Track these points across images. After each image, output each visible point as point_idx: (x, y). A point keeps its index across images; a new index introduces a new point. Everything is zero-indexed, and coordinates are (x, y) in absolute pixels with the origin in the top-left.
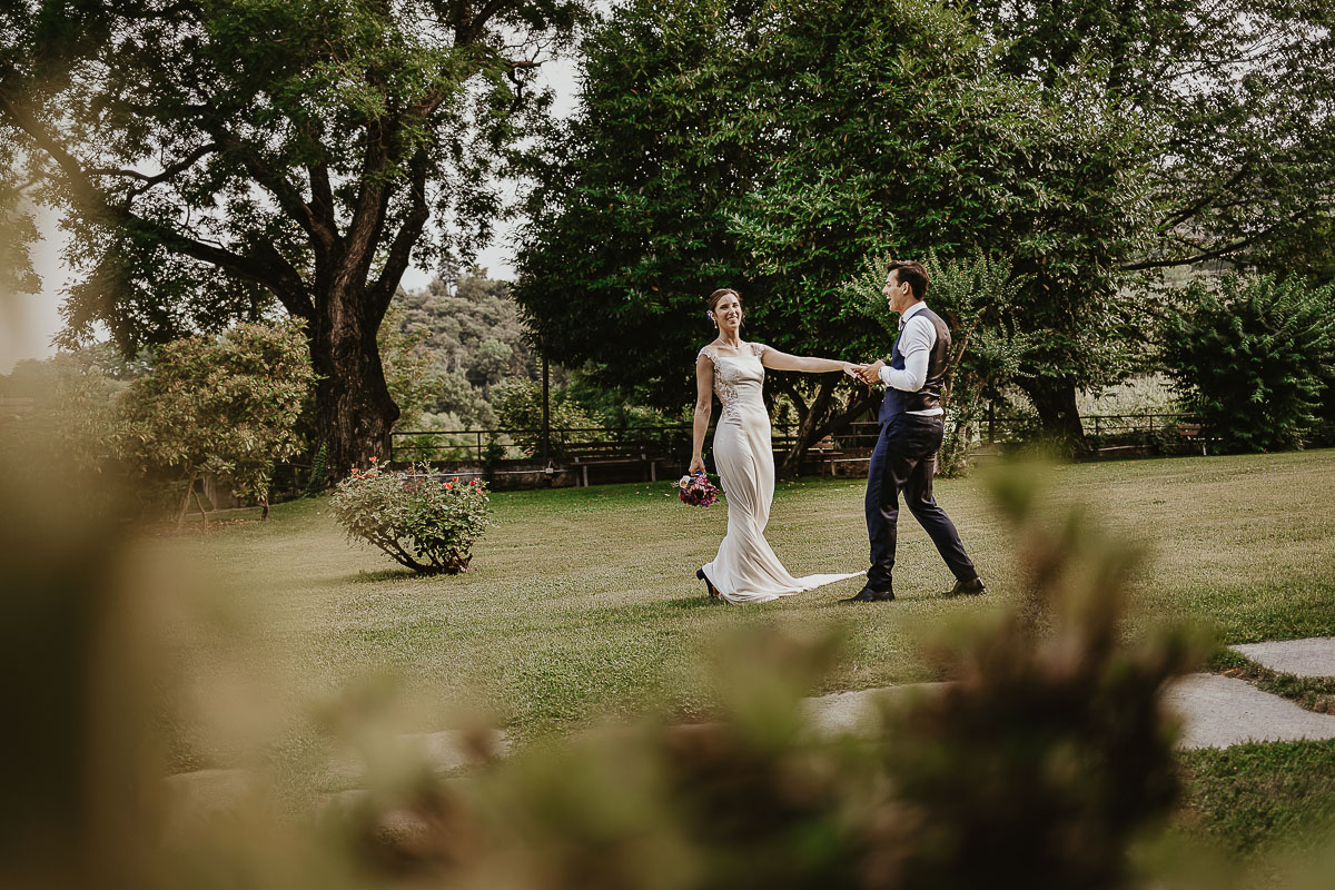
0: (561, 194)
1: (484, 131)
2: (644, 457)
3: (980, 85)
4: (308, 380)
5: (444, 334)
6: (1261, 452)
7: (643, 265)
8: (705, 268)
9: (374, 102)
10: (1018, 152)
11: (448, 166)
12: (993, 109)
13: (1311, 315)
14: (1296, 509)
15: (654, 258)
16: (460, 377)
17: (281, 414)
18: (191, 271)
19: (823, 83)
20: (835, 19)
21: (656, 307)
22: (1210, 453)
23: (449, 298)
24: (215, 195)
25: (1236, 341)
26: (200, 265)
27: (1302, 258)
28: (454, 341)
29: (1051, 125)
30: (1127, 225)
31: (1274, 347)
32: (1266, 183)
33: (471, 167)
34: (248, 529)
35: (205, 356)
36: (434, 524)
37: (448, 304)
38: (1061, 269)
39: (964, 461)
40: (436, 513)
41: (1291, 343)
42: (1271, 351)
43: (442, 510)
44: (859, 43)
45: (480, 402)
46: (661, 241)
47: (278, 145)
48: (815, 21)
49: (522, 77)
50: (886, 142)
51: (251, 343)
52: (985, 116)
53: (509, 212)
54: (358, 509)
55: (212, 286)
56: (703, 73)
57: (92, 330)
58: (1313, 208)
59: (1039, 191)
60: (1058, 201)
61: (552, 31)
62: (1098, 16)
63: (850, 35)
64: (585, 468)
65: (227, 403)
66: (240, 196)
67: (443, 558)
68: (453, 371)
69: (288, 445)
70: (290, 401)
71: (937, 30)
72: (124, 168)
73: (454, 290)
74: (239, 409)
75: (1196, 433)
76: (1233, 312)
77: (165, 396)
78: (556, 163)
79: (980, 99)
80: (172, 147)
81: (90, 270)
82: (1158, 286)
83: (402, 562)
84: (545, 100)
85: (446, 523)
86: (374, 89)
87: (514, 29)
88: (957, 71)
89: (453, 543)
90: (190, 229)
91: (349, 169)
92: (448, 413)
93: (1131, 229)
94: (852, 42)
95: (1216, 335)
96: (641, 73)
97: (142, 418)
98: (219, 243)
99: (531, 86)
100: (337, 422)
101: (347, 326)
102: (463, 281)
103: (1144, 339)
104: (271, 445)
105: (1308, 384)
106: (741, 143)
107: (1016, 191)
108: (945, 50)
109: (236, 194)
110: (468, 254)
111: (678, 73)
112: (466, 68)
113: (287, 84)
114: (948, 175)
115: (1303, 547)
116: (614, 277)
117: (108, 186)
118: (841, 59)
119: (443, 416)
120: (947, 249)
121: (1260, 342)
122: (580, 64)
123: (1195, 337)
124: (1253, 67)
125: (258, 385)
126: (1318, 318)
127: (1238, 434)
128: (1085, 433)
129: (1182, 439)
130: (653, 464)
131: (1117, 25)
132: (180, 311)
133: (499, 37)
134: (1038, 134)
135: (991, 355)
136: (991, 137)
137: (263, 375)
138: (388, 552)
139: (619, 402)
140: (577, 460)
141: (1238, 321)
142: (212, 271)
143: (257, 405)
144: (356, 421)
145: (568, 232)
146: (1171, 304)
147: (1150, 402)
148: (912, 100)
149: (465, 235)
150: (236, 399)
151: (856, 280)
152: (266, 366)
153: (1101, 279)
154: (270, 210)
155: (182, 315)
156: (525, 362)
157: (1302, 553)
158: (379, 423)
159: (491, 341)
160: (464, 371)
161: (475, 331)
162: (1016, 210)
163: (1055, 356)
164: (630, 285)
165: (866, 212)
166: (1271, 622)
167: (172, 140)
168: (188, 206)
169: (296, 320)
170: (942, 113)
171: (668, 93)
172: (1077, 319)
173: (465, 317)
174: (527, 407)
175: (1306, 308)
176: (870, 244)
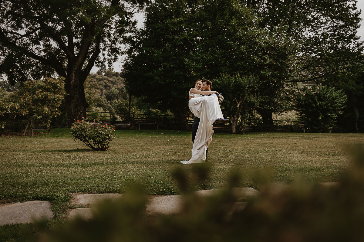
0: (138, 49)
1: (117, 30)
2: (155, 123)
3: (254, 29)
4: (64, 95)
5: (100, 86)
6: (320, 133)
7: (160, 70)
8: (176, 72)
9: (88, 19)
10: (263, 48)
11: (106, 39)
12: (257, 36)
13: (335, 97)
14: (332, 148)
15: (163, 69)
16: (104, 98)
17: (55, 104)
18: (32, 62)
19: (212, 25)
20: (216, 8)
21: (162, 82)
22: (306, 132)
23: (102, 76)
24: (40, 42)
25: (316, 103)
26: (35, 61)
27: (333, 82)
28: (103, 88)
29: (271, 42)
30: (290, 70)
31: (325, 105)
32: (325, 62)
33: (113, 40)
34: (44, 135)
35: (35, 86)
36: (100, 137)
37: (102, 77)
38: (272, 80)
39: (243, 130)
40: (100, 134)
41: (330, 104)
42: (324, 106)
43: (102, 133)
44: (222, 15)
45: (109, 105)
46: (165, 64)
47: (59, 29)
48: (211, 8)
49: (129, 16)
50: (228, 42)
51: (49, 83)
52: (254, 37)
53: (122, 53)
54: (78, 131)
55: (37, 67)
56: (179, 19)
57: (2, 76)
58: (337, 69)
59: (267, 59)
60: (272, 62)
61: (138, 4)
62: (285, 14)
63: (220, 13)
64: (139, 125)
65: (41, 99)
66: (47, 42)
67: (101, 146)
68: (102, 96)
69: (57, 113)
70: (59, 100)
71: (243, 13)
72: (15, 32)
73: (104, 74)
74: (44, 101)
75: (303, 127)
76: (315, 95)
77: (23, 96)
78: (137, 41)
79: (254, 33)
80: (29, 27)
81: (3, 59)
82: (296, 87)
83: (89, 147)
84: (135, 23)
85: (103, 137)
86: (88, 16)
87: (127, 3)
88: (248, 25)
89: (104, 142)
90: (32, 50)
91: (79, 38)
92: (100, 108)
93: (291, 71)
94: (220, 14)
95: (310, 101)
96: (163, 18)
97: (16, 102)
98: (41, 55)
99: (131, 19)
100: (71, 107)
101: (75, 81)
102: (107, 72)
103: (291, 101)
104: (52, 112)
105: (333, 115)
106: (189, 39)
107: (261, 58)
108: (245, 19)
109: (46, 42)
110: (110, 64)
111: (173, 19)
112: (114, 12)
113: (64, 12)
114: (244, 53)
115: (335, 158)
116: (151, 73)
117: (9, 36)
118: (217, 19)
119: (98, 108)
120: (242, 72)
121: (322, 103)
122: (145, 14)
123: (305, 101)
124: (324, 31)
125: (50, 95)
126: (337, 98)
127: (314, 127)
128: (274, 124)
129: (299, 128)
130: (158, 125)
131: (290, 16)
132: (28, 73)
133: (123, 5)
134: (268, 43)
135: (252, 101)
136: (256, 43)
137: (52, 92)
138: (86, 144)
139: (149, 108)
140: (137, 122)
141: (316, 98)
142: (38, 63)
143: (49, 101)
144: (76, 107)
145: (139, 60)
146: (298, 92)
147: (290, 118)
148: (236, 32)
149: (110, 58)
150: (43, 98)
151: (217, 79)
152: (53, 90)
153: (282, 84)
154: (56, 47)
155: (28, 74)
156: (122, 95)
157: (335, 159)
158: (83, 108)
159: (113, 88)
160: (105, 96)
161: (109, 85)
162: (261, 63)
163: (268, 103)
164: (156, 75)
165: (221, 61)
166: (329, 177)
167: (29, 25)
168: (32, 44)
169: (62, 78)
170: (243, 36)
171: (170, 24)
172: (275, 94)
173: (107, 81)
174: (123, 107)
175: (334, 96)
176: (222, 69)
